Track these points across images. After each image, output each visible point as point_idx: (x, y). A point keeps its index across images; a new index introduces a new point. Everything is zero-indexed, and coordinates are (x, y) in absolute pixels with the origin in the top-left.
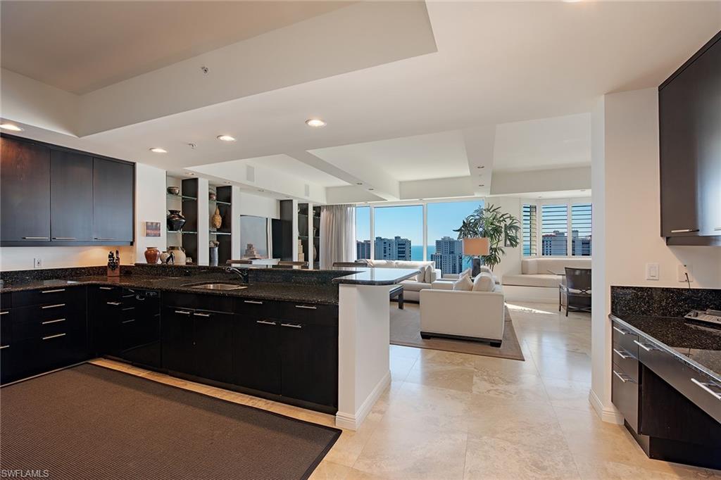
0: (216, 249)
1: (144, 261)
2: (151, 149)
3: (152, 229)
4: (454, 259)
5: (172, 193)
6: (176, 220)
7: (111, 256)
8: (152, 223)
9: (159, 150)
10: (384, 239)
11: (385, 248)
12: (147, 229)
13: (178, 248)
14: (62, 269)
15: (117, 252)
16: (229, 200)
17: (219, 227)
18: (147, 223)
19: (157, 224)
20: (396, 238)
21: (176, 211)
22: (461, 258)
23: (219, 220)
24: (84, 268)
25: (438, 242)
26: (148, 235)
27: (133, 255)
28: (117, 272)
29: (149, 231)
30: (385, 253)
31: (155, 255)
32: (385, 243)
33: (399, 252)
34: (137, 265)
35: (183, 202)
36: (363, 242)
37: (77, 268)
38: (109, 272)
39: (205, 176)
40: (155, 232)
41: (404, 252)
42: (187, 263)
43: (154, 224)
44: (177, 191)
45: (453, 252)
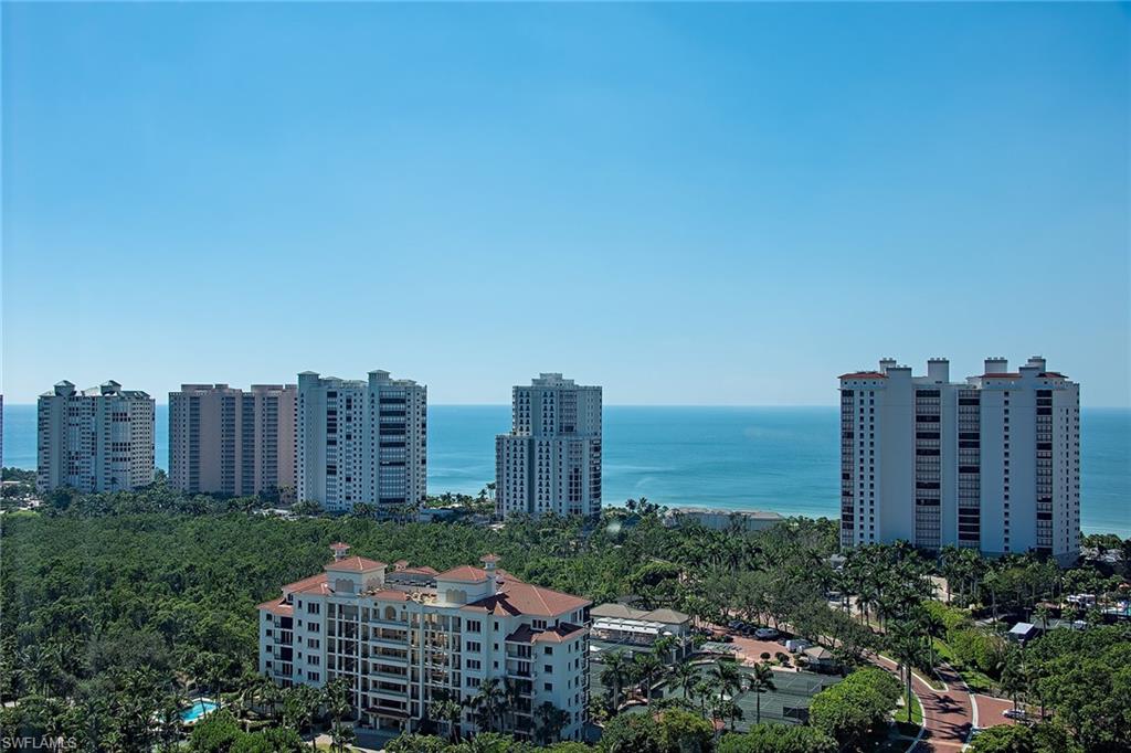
4: (575, 449)
10: (327, 382)
11: (332, 412)
20: (372, 375)
22: (598, 449)
25: (519, 393)
30: (332, 429)
32: (332, 395)
33: (385, 429)
36: (247, 390)
41: (400, 429)
45: (570, 429)
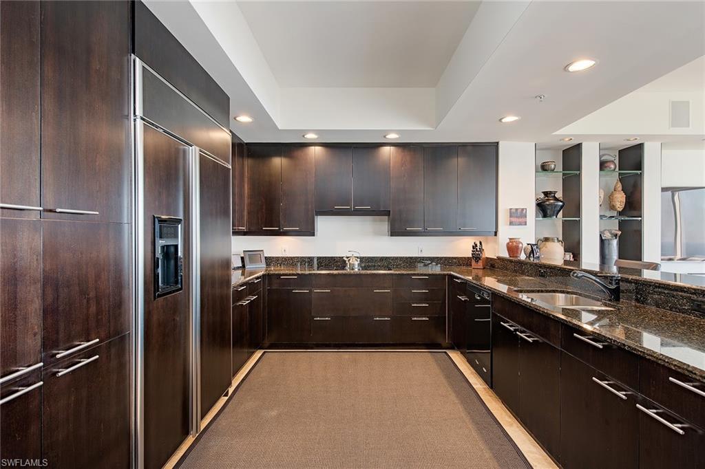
0: (615, 242)
1: (505, 255)
2: (500, 120)
3: (518, 216)
5: (546, 170)
6: (551, 204)
7: (475, 247)
8: (517, 209)
9: (509, 119)
12: (511, 216)
13: (553, 240)
14: (438, 257)
15: (481, 243)
16: (639, 166)
17: (620, 210)
18: (511, 209)
19: (523, 209)
21: (551, 192)
23: (620, 200)
24: (455, 258)
26: (511, 223)
27: (497, 247)
28: (480, 264)
29: (513, 219)
31: (517, 247)
34: (499, 258)
35: (563, 180)
37: (449, 258)
38: (473, 263)
39: (590, 137)
40: (520, 220)
42: (566, 262)
43: (519, 211)
44: (553, 166)
